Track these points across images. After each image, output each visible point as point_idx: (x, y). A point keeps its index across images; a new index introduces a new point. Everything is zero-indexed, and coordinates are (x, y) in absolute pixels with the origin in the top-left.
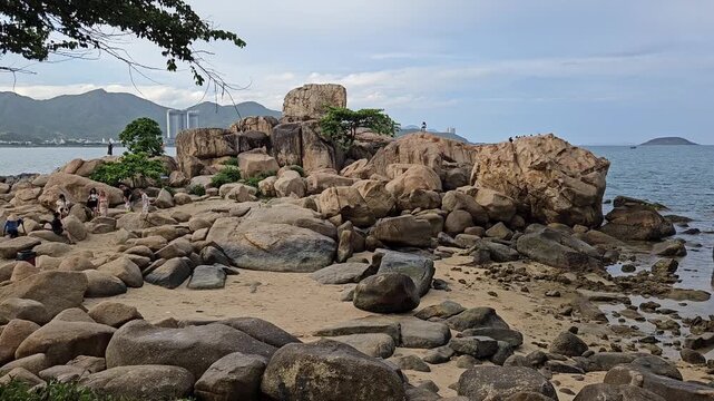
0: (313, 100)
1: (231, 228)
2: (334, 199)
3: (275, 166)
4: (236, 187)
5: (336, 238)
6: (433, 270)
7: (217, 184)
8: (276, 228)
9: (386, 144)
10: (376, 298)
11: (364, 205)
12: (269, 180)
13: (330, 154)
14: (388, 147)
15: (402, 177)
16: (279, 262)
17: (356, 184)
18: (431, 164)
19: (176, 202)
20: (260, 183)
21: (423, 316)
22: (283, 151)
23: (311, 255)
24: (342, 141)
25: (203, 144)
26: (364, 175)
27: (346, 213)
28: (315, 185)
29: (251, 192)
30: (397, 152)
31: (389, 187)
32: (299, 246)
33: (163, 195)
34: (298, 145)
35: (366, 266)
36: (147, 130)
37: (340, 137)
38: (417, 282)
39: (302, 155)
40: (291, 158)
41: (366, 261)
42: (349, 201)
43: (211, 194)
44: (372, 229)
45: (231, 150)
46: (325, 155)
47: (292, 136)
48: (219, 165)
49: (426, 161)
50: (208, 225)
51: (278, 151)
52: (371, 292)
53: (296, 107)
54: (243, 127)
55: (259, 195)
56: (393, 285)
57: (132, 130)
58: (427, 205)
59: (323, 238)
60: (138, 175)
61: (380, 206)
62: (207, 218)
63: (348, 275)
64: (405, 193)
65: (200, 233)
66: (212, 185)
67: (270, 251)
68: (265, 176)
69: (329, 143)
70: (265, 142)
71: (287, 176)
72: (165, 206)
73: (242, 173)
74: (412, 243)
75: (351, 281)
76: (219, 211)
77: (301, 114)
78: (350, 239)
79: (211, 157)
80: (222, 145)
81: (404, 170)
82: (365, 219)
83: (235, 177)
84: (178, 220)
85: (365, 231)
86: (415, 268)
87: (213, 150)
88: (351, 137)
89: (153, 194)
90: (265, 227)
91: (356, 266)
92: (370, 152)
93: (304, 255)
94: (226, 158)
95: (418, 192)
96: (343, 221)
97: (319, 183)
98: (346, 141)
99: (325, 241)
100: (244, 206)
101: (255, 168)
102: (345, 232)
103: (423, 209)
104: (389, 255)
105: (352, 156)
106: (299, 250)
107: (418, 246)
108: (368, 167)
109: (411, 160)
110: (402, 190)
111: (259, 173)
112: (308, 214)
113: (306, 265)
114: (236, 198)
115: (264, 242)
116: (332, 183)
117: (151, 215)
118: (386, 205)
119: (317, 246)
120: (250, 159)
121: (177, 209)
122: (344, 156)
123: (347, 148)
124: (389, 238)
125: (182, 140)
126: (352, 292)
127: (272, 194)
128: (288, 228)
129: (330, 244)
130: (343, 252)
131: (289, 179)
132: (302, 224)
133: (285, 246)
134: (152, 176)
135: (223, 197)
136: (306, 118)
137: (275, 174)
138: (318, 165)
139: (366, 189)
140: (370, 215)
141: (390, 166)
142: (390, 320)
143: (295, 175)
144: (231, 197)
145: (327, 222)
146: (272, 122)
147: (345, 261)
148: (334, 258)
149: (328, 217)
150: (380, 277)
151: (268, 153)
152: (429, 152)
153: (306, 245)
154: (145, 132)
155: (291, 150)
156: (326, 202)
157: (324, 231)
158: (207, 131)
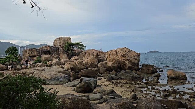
0: (62, 41)
1: (39, 74)
2: (69, 65)
3: (52, 58)
4: (40, 64)
5: (70, 75)
6: (97, 82)
7: (35, 63)
8: (52, 73)
9: (82, 52)
10: (82, 89)
11: (77, 67)
12: (50, 62)
13: (67, 55)
14: (83, 52)
15: (87, 60)
16: (53, 82)
17: (75, 61)
18: (95, 57)
19: (22, 69)
20: (48, 63)
21: (95, 93)
22: (54, 54)
23: (63, 80)
24: (70, 51)
25: (31, 53)
26: (77, 60)
27: (72, 69)
28: (63, 63)
29: (45, 65)
30: (85, 53)
31: (84, 62)
32: (59, 78)
33: (19, 67)
34: (58, 53)
35: (78, 82)
36: (13, 50)
37: (70, 50)
38: (93, 85)
39: (59, 55)
40: (56, 56)
42: (73, 66)
43: (33, 66)
45: (39, 54)
46: (66, 55)
47: (56, 50)
48: (35, 59)
49: (93, 56)
51: (52, 55)
52: (80, 87)
53: (57, 43)
54: (42, 49)
55: (47, 66)
56: (86, 85)
57: (9, 50)
58: (94, 67)
59: (66, 75)
60: (11, 62)
61: (82, 67)
62: (32, 72)
63: (73, 85)
64: (88, 63)
65: (30, 75)
66: (33, 64)
67: (51, 79)
68: (49, 61)
69: (67, 52)
70: (48, 52)
71: (55, 60)
72: (19, 70)
73: (42, 60)
75: (74, 86)
76: (36, 70)
77: (59, 45)
78: (74, 75)
79: (33, 57)
80: (36, 53)
81: (87, 58)
82: (77, 71)
83: (40, 61)
84: (23, 73)
85: (78, 74)
86: (92, 82)
87: (33, 54)
88: (73, 50)
89: (16, 67)
90: (49, 73)
91: (76, 82)
92: (78, 54)
93: (61, 80)
94: (37, 57)
95: (92, 63)
96: (71, 71)
97: (64, 62)
98: (71, 51)
99: (67, 76)
100: (43, 68)
101: (46, 59)
102: (72, 73)
103: (93, 68)
104: (85, 79)
105: (73, 55)
106: (59, 79)
107: (92, 77)
108: (78, 58)
109: (89, 55)
110: (87, 63)
111: (47, 60)
112: (62, 70)
113: (61, 83)
115: (49, 77)
116: (67, 61)
117: (15, 72)
118: (83, 67)
119: (64, 77)
120: (44, 56)
121: (23, 70)
122: (71, 55)
123: (72, 53)
124: (84, 75)
125: (25, 52)
126: (75, 89)
127: (51, 65)
128: (56, 73)
129: (68, 77)
130: (72, 79)
131: (56, 61)
132: (60, 72)
133: (55, 78)
134: (15, 61)
135: (37, 67)
137: (52, 60)
138: (64, 58)
139: (77, 63)
140: (79, 69)
141: (84, 57)
142: (87, 94)
143: (57, 60)
144: (39, 67)
145: (67, 72)
146: (50, 47)
147: (72, 81)
148: (69, 81)
149: (67, 70)
150: (83, 83)
151: (50, 55)
152: (94, 53)
153: (61, 77)
155: (56, 54)
156: (66, 66)
158: (32, 49)
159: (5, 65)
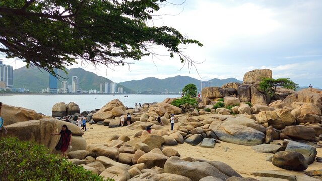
0: (257, 76)
1: (219, 124)
2: (264, 116)
3: (239, 102)
4: (222, 109)
5: (265, 133)
6: (316, 153)
7: (215, 108)
8: (237, 126)
9: (291, 93)
10: (284, 162)
11: (279, 119)
12: (236, 107)
13: (264, 98)
14: (292, 95)
15: (299, 108)
16: (238, 140)
17: (275, 110)
18: (316, 103)
19: (199, 114)
20: (232, 108)
21: (309, 174)
22: (243, 96)
23: (253, 139)
24: (269, 92)
25: (211, 93)
26: (280, 107)
27: (270, 122)
28: (256, 110)
29: (228, 111)
30: (297, 96)
31: (293, 112)
32: (247, 134)
33: (195, 111)
34: (249, 94)
35: (279, 147)
36: (192, 88)
37: (268, 91)
38: (307, 157)
39: (251, 98)
40: (246, 99)
41: (279, 144)
42: (271, 117)
43: (213, 111)
44: (283, 130)
45: (221, 95)
46: (261, 98)
47: (247, 90)
48: (216, 101)
49: (313, 101)
50: (210, 123)
51: (240, 96)
52: (281, 159)
53: (249, 79)
54: (227, 87)
55: (232, 113)
56: (292, 158)
57: (187, 88)
58: (313, 121)
59: (258, 132)
60: (187, 104)
61: (288, 120)
62: (209, 120)
63: (270, 150)
64: (301, 115)
65: (206, 126)
66: (213, 108)
67: (234, 135)
68: (234, 105)
69: (263, 93)
70: (235, 93)
71: (244, 106)
72: (195, 115)
73: (225, 104)
74: (305, 138)
75: (272, 152)
76: (215, 118)
77: (251, 81)
78: (272, 134)
79: (214, 98)
80: (218, 94)
81: (301, 105)
82: (280, 125)
83: (222, 105)
84: (199, 120)
85: (280, 131)
86: (306, 151)
87: (214, 95)
88: (274, 91)
89: (192, 110)
90: (233, 125)
91: (275, 146)
92: (283, 97)
93: (249, 138)
94: (219, 98)
95: (308, 115)
96: (269, 125)
97: (258, 109)
98: (271, 92)
99: (259, 134)
100: (225, 116)
101: (230, 102)
102: (269, 130)
103: (311, 123)
104: (291, 143)
105: (274, 98)
106: (247, 136)
107: (308, 140)
108: (282, 103)
109: (304, 100)
110: (300, 114)
111: (232, 104)
112: (252, 121)
113: (250, 143)
114: (222, 113)
115: (232, 131)
116: (263, 109)
117: (190, 118)
118: (290, 120)
119: (255, 135)
120: (228, 99)
121: (200, 116)
122: (270, 98)
123: (272, 95)
124: (292, 135)
125: (204, 91)
126: (271, 158)
127: (237, 112)
128: (243, 127)
129: (262, 135)
130: (268, 139)
132: (249, 125)
133: (241, 134)
134: (191, 104)
135: (217, 113)
136: (254, 83)
137: (239, 105)
138: (258, 102)
139: (280, 112)
140: (282, 124)
141: (293, 103)
142: (291, 174)
143: (247, 105)
144: (220, 113)
145: (261, 126)
146: (238, 84)
147: (269, 143)
148: (264, 141)
149: (262, 123)
150: (286, 152)
151: (236, 96)
152: (314, 97)
153: (250, 134)
154: (191, 89)
155: (246, 95)
156: (261, 117)
157: (259, 129)
158: (212, 88)
159: (180, 107)
